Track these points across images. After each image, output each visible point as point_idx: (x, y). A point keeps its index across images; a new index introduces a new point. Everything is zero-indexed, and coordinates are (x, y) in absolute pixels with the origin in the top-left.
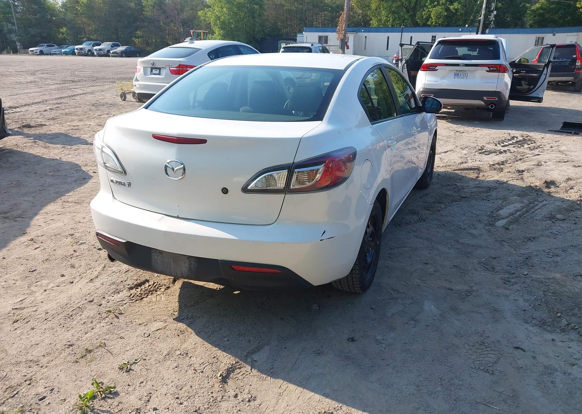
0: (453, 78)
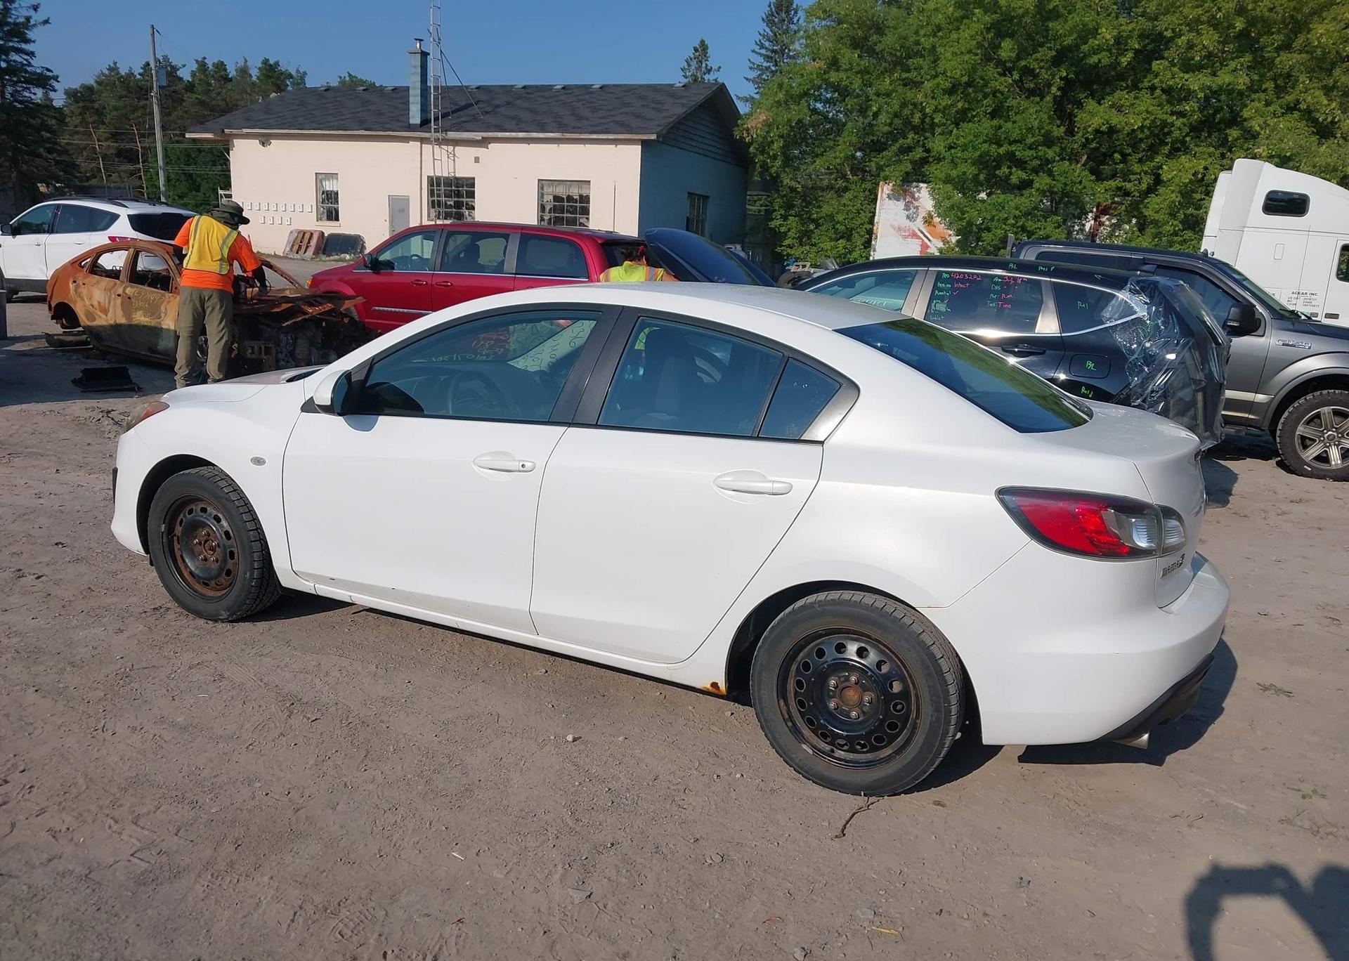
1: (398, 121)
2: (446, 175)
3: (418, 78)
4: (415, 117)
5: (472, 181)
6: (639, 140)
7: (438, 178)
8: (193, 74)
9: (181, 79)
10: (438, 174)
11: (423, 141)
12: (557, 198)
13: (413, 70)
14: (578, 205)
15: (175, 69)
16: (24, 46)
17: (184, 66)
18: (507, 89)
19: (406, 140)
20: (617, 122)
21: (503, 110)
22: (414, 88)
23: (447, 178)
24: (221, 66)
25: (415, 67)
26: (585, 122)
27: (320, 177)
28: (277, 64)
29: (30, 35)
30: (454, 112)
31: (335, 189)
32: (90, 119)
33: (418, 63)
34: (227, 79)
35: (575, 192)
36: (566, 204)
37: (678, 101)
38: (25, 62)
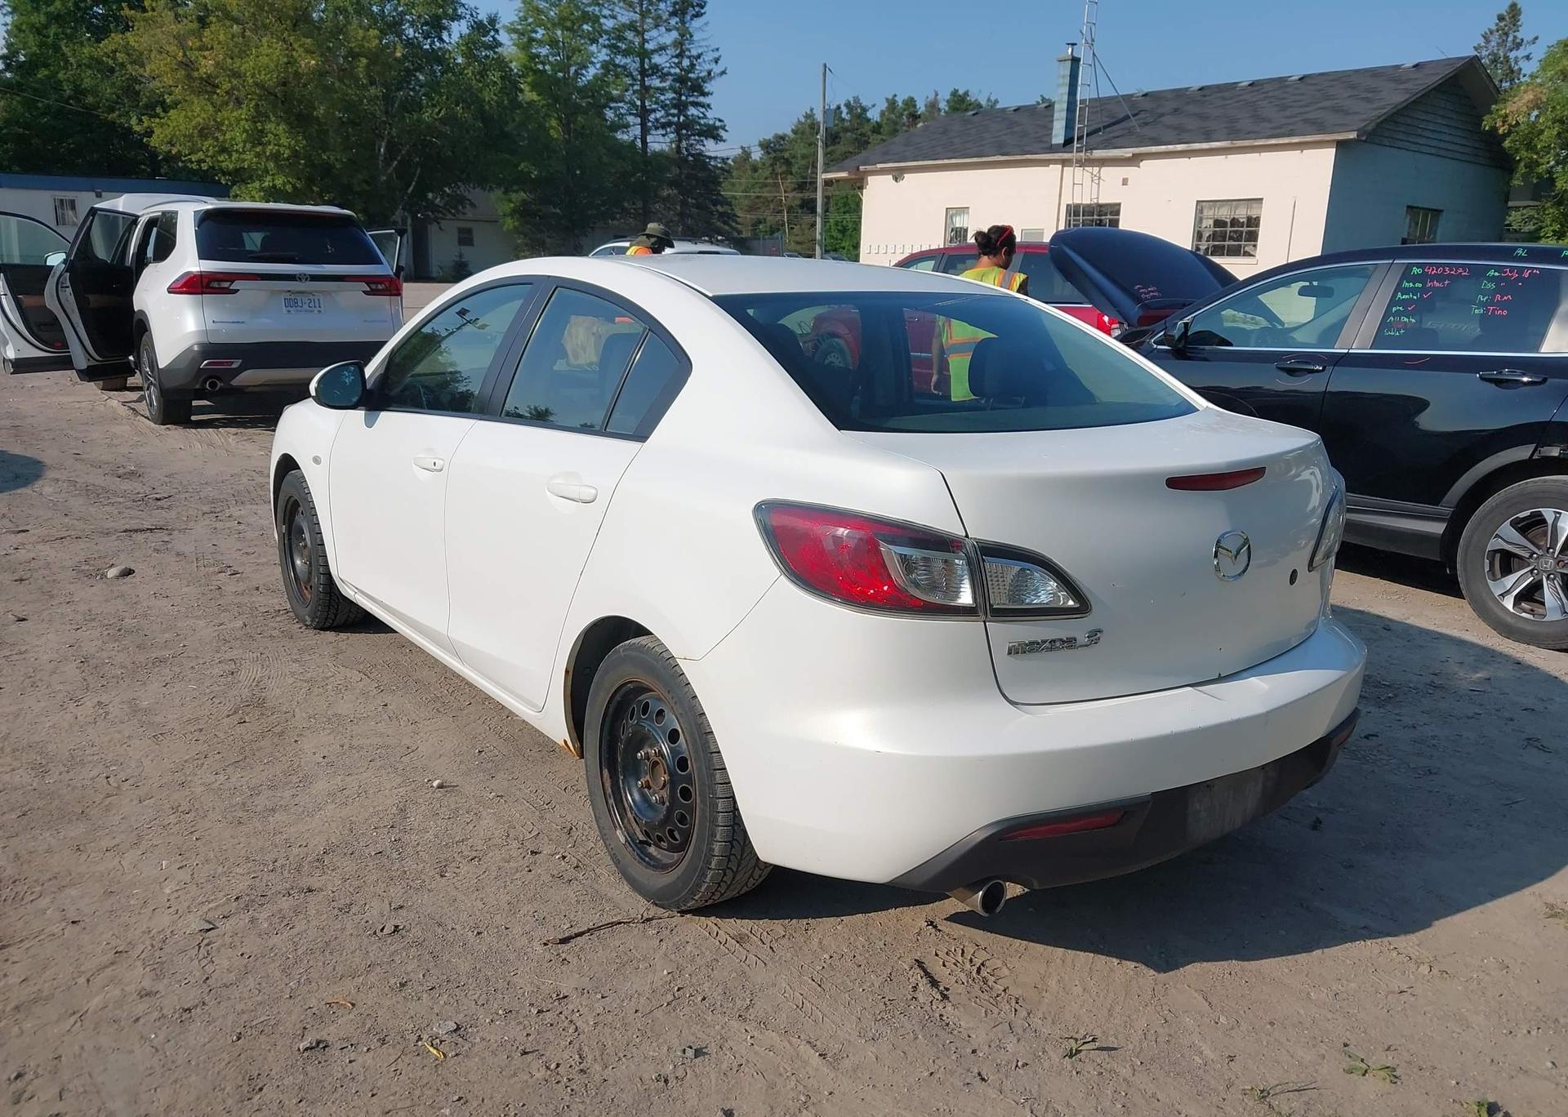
0: (285, 312)
1: (1041, 141)
2: (1087, 201)
3: (1066, 89)
4: (1058, 137)
5: (1116, 207)
6: (1333, 141)
7: (1077, 206)
8: (882, 114)
9: (868, 120)
10: (1078, 201)
11: (1064, 163)
12: (1218, 223)
13: (1061, 81)
14: (1245, 229)
15: (864, 110)
16: (701, 99)
17: (874, 106)
18: (1179, 94)
19: (1046, 163)
20: (1306, 121)
21: (1168, 120)
22: (1060, 102)
23: (1089, 205)
24: (910, 103)
25: (1063, 77)
26: (1267, 125)
27: (951, 213)
28: (966, 94)
29: (708, 87)
30: (1105, 127)
31: (965, 226)
32: (780, 169)
33: (1068, 72)
34: (915, 117)
35: (1242, 214)
36: (1229, 229)
37: (1402, 87)
38: (701, 115)
